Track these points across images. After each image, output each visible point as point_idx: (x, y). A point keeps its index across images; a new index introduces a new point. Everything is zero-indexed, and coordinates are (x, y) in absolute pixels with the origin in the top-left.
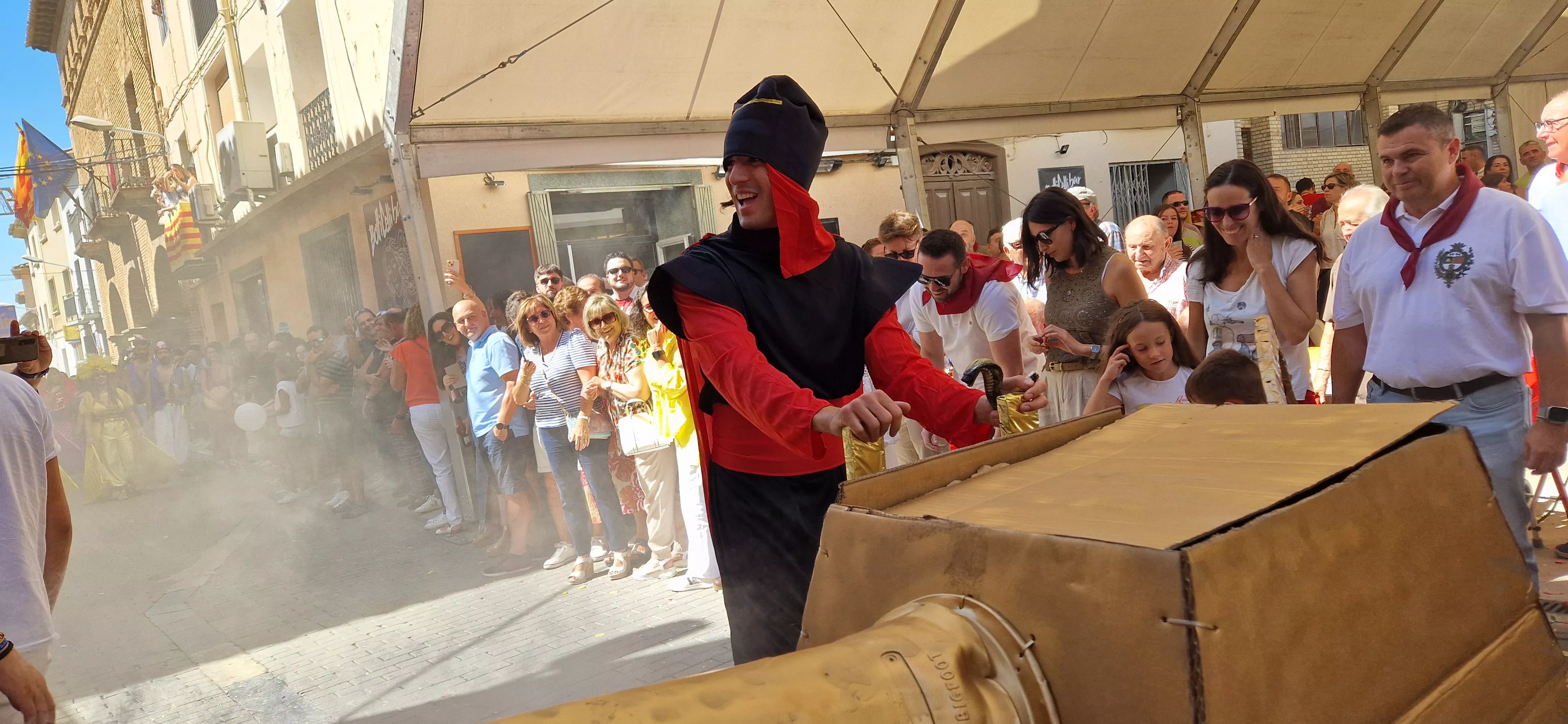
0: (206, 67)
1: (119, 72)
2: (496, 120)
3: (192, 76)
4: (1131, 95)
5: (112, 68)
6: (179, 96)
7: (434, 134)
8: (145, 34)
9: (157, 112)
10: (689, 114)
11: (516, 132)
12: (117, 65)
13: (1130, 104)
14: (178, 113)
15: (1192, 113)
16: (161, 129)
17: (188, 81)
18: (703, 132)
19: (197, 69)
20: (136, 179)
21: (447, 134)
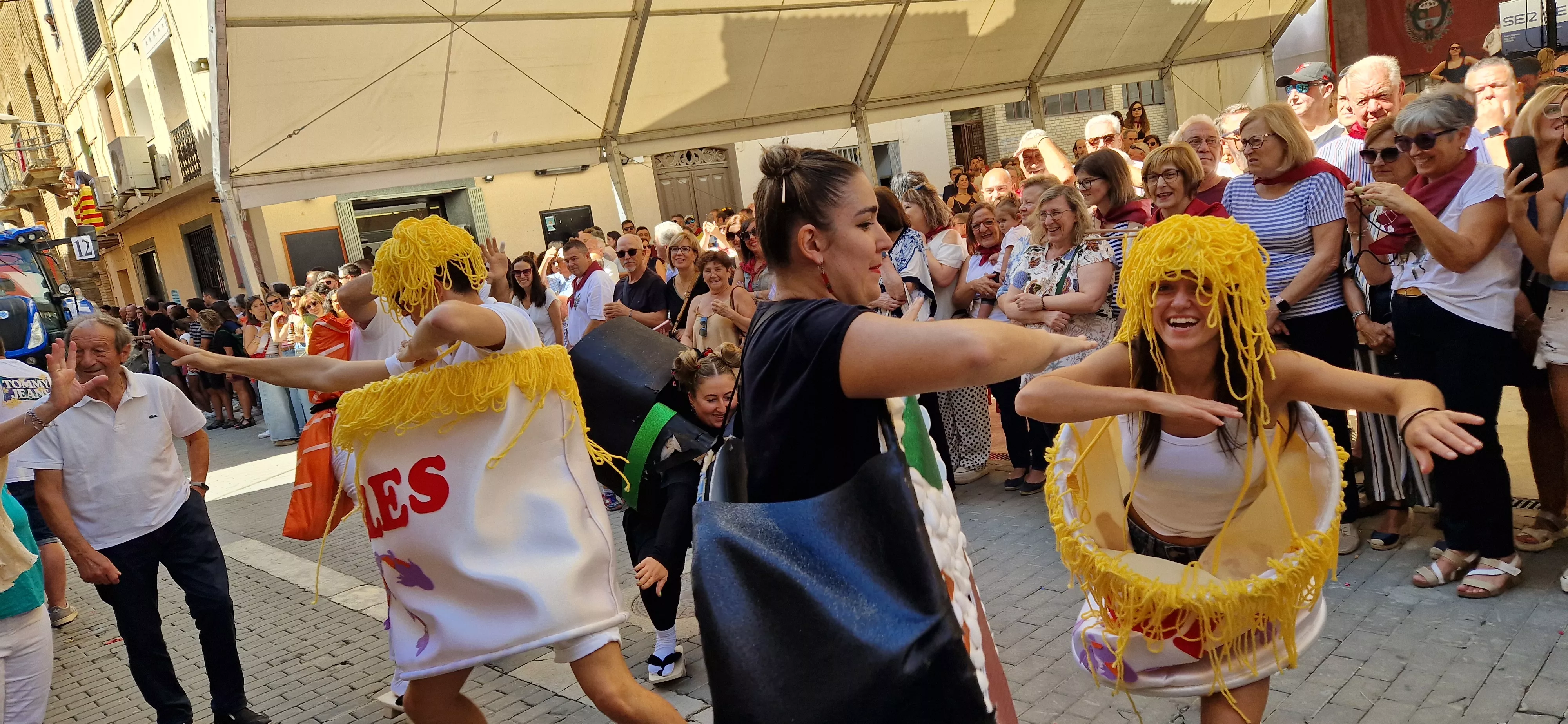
0: (96, 79)
1: (19, 63)
2: (292, 168)
3: (85, 84)
4: (808, 108)
5: (11, 58)
6: (75, 98)
7: (248, 180)
8: (40, 38)
9: (56, 105)
10: (437, 151)
11: (307, 174)
12: (16, 56)
13: (806, 115)
14: (75, 110)
15: (861, 118)
16: (62, 120)
17: (81, 88)
18: (448, 163)
19: (88, 80)
20: (43, 161)
21: (258, 180)
